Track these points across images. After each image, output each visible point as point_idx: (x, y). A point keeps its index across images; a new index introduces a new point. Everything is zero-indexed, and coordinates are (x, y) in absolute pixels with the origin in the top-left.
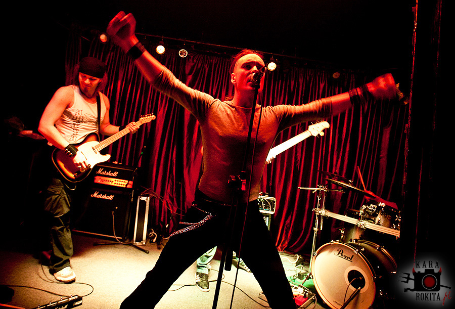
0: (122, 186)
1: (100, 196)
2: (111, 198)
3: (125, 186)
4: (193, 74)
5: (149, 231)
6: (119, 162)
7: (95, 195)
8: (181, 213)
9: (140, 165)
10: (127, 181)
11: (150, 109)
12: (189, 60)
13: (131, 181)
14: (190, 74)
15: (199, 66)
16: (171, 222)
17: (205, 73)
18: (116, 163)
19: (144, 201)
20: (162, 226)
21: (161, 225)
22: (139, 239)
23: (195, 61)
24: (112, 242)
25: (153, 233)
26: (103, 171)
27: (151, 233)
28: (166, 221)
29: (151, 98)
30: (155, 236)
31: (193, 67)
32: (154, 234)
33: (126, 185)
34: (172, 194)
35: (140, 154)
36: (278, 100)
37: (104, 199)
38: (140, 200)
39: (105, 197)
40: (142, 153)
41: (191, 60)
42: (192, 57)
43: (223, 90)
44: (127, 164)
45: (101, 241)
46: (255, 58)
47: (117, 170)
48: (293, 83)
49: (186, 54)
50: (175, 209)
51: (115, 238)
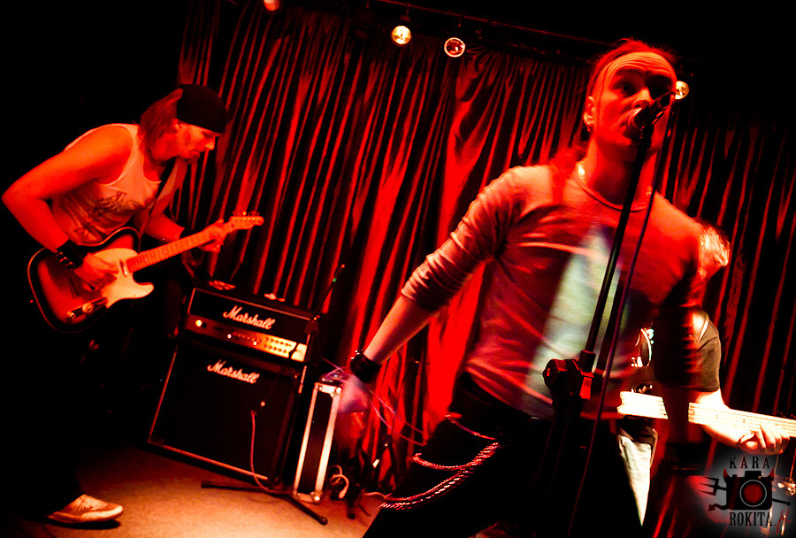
0: (281, 354)
1: (228, 372)
2: (252, 378)
3: (287, 355)
4: (473, 98)
5: (331, 470)
6: (278, 296)
7: (218, 367)
8: (413, 435)
9: (325, 309)
10: (294, 344)
11: (362, 179)
12: (466, 64)
13: (304, 343)
14: (466, 98)
15: (491, 80)
16: (387, 454)
17: (503, 97)
18: (272, 297)
19: (328, 395)
20: (362, 462)
21: (361, 457)
22: (307, 485)
23: (481, 67)
24: (245, 484)
25: (341, 475)
26: (242, 313)
27: (335, 476)
28: (374, 453)
29: (368, 150)
30: (345, 484)
31: (474, 83)
32: (342, 479)
33: (291, 353)
34: (396, 388)
35: (330, 283)
36: (685, 181)
37: (236, 380)
38: (320, 393)
39: (239, 375)
40: (334, 280)
41: (471, 65)
42: (475, 57)
43: (544, 142)
44: (297, 302)
45: (219, 479)
46: (654, 64)
47: (272, 315)
48: (730, 138)
49: (460, 49)
50: (401, 424)
51: (252, 477)
